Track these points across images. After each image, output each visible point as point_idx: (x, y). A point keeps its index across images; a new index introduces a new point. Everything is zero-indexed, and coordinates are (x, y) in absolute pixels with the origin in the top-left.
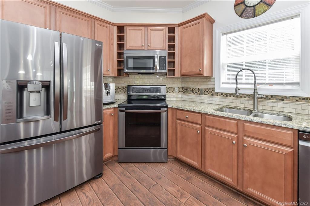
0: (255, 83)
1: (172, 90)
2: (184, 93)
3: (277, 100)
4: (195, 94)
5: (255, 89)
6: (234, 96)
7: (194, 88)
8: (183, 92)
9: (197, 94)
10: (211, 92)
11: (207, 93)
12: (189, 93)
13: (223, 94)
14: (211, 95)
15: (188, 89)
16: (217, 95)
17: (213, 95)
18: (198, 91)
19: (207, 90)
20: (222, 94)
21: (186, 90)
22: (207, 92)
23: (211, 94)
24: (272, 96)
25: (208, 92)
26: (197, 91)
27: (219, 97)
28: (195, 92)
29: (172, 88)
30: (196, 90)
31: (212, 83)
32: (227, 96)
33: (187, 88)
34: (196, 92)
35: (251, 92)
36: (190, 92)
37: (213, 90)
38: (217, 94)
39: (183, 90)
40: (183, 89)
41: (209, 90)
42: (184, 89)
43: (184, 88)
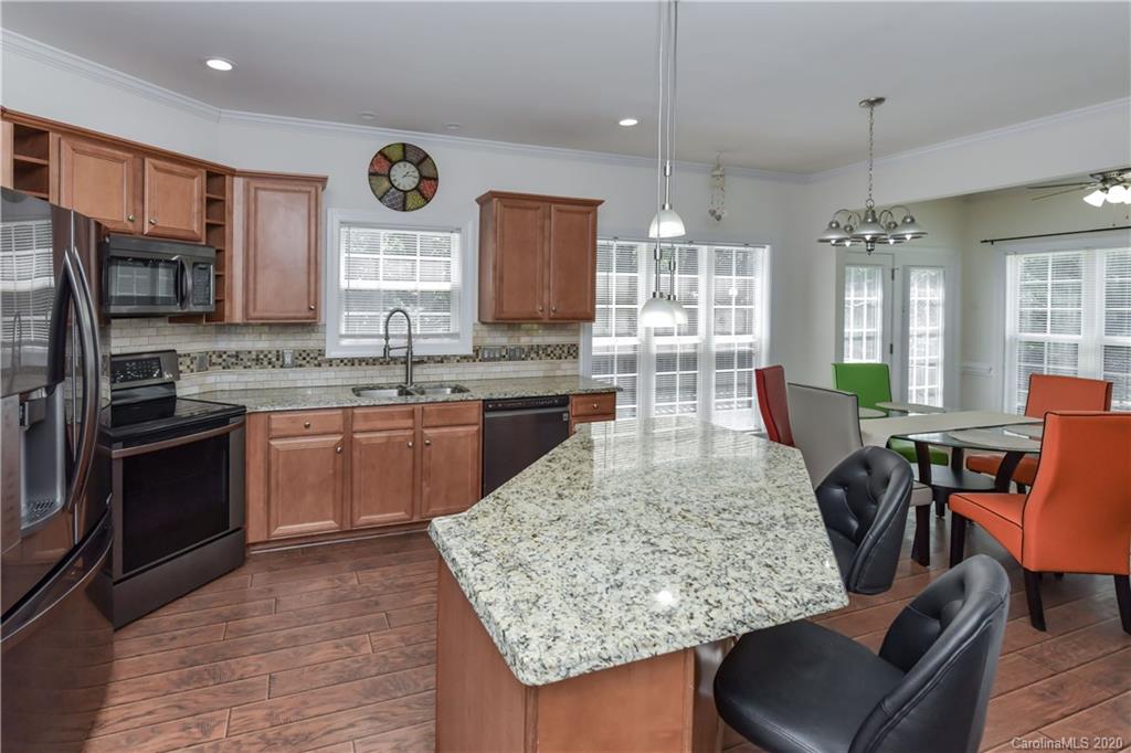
0: (410, 336)
1: (189, 363)
2: (224, 368)
3: (435, 362)
4: (266, 368)
5: (410, 347)
6: (367, 364)
7: (262, 352)
8: (220, 364)
9: (274, 367)
10: (316, 358)
11: (304, 362)
12: (245, 367)
13: (346, 361)
14: (316, 365)
15: (241, 356)
16: (331, 365)
17: (320, 365)
18: (278, 360)
19: (304, 355)
20: (342, 361)
21: (233, 360)
22: (304, 359)
23: (316, 362)
24: (429, 357)
25: (308, 359)
26: (274, 359)
27: (334, 368)
28: (265, 363)
29: (189, 355)
30: (270, 356)
31: (319, 336)
32: (353, 365)
33: (237, 352)
34: (269, 363)
35: (402, 353)
36: (249, 364)
37: (321, 352)
38: (330, 362)
39: (220, 360)
40: (221, 356)
41: (308, 355)
42: (224, 356)
43: (225, 353)
